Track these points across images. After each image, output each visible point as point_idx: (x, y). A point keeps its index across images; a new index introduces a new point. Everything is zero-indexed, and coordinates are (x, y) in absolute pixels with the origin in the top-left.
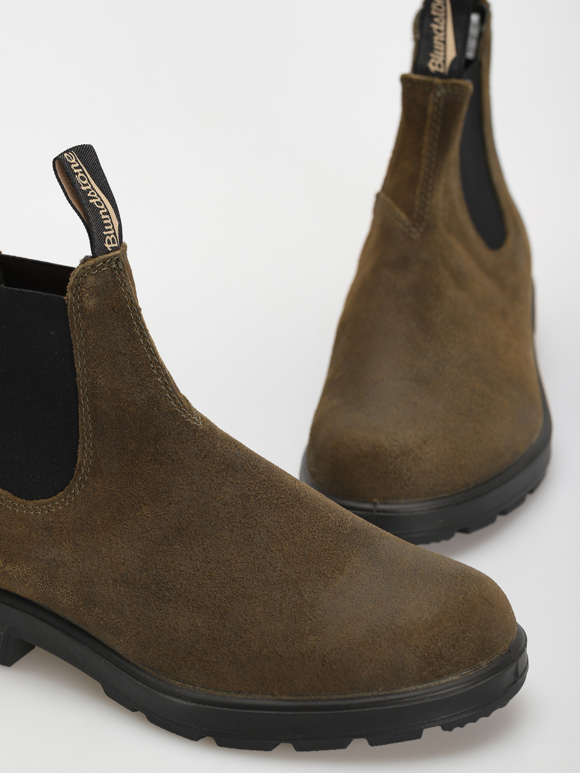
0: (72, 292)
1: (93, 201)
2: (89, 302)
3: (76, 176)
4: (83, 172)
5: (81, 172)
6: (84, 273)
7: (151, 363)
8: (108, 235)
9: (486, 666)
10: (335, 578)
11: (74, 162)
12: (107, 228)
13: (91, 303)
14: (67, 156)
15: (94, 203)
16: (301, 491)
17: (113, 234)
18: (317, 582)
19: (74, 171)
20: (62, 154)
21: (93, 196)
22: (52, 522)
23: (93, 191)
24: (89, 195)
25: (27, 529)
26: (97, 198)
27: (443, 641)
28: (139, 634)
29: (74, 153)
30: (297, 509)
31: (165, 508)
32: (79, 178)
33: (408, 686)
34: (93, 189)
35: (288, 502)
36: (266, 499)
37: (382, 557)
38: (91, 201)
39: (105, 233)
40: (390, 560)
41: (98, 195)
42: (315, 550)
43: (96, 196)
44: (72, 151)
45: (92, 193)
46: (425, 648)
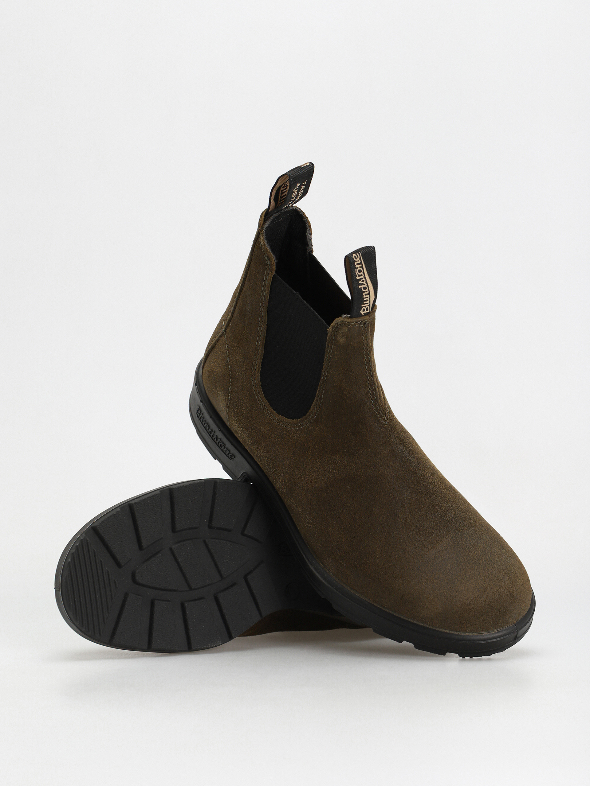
0: (332, 329)
1: (362, 286)
2: (341, 339)
3: (356, 270)
4: (362, 267)
5: (360, 267)
6: (342, 324)
7: (368, 380)
8: (364, 306)
9: (496, 632)
10: (429, 549)
11: (358, 259)
12: (365, 303)
13: (342, 340)
14: (355, 257)
15: (361, 288)
16: (431, 484)
17: (369, 305)
18: (417, 547)
19: (356, 266)
20: (352, 254)
21: (363, 283)
22: (285, 434)
23: (364, 279)
24: (360, 282)
25: (270, 431)
26: (365, 284)
27: (474, 614)
28: (310, 528)
29: (360, 254)
30: (424, 496)
31: (349, 462)
32: (357, 271)
33: (445, 629)
34: (365, 277)
35: (420, 489)
36: (408, 483)
37: (462, 543)
38: (360, 287)
39: (362, 306)
40: (466, 547)
41: (366, 282)
42: (424, 526)
43: (364, 283)
44: (360, 252)
45: (363, 281)
46: (461, 614)
